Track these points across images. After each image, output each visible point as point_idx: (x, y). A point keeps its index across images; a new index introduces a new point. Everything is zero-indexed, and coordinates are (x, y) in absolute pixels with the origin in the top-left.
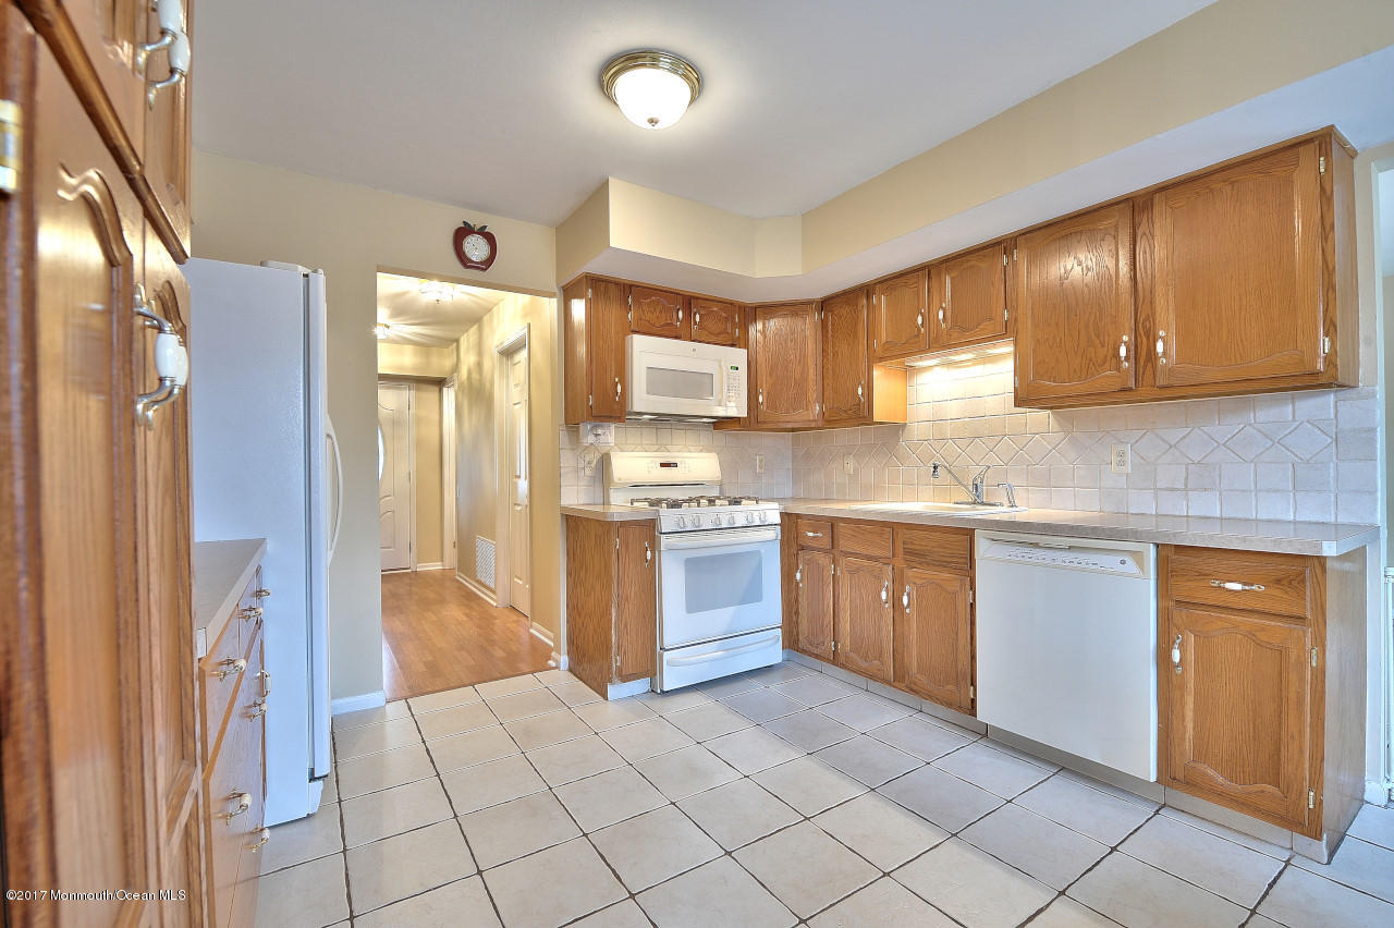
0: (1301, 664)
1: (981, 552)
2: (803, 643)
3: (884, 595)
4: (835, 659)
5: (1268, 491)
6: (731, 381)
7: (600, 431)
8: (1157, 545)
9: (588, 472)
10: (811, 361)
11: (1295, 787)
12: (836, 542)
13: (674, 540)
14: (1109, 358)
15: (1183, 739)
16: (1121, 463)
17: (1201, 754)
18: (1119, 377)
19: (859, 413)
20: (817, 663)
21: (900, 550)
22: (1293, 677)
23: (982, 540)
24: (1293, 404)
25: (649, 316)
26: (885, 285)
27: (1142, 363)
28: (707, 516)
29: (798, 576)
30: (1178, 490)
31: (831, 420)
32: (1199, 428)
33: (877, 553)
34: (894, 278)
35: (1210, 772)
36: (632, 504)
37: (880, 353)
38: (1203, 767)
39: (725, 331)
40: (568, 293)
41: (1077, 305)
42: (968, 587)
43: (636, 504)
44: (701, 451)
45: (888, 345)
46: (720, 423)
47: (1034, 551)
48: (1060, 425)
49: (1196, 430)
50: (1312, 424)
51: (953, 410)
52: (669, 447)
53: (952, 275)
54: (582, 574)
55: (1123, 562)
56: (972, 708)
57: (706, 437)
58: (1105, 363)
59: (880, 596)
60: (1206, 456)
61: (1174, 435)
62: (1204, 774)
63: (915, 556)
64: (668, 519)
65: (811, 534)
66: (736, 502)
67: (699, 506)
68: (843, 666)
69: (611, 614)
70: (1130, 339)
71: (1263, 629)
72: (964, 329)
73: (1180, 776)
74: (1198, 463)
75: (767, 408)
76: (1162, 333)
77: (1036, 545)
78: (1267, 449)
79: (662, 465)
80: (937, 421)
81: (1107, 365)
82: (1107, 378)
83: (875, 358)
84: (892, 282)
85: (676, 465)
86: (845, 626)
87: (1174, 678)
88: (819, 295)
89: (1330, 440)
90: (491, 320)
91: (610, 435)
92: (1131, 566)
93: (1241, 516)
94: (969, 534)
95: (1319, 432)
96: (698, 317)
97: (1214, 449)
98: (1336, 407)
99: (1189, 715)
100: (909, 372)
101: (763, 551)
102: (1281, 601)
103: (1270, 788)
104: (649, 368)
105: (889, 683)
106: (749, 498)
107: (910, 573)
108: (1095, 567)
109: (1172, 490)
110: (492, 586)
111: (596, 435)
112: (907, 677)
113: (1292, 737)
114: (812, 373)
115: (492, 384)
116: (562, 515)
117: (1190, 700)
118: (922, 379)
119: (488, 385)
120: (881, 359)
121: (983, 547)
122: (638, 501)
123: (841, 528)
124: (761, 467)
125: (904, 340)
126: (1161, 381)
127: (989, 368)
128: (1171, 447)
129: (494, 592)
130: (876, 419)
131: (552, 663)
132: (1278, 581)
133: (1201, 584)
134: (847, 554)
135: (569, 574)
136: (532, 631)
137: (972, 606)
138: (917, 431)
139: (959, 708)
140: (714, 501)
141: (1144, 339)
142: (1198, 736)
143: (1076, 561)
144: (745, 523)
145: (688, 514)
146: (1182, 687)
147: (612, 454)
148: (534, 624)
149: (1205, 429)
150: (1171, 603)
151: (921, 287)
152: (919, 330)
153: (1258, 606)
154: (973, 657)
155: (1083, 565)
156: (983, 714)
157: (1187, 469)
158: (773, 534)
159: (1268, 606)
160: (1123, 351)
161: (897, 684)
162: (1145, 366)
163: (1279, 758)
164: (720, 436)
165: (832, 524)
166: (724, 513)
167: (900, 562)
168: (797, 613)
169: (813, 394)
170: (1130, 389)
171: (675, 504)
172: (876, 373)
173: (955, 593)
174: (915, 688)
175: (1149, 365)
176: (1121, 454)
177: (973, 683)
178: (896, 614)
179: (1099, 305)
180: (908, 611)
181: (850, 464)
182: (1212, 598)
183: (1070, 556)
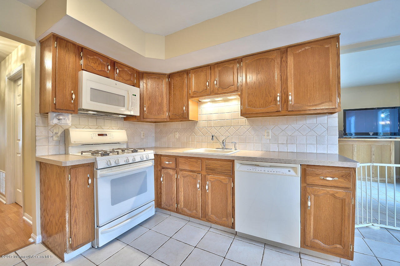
0: (349, 204)
1: (237, 168)
2: (163, 205)
3: (198, 186)
4: (177, 211)
5: (310, 144)
6: (133, 101)
7: (61, 117)
8: (301, 165)
9: (55, 138)
10: (164, 96)
11: (347, 245)
12: (177, 165)
13: (105, 172)
14: (273, 101)
15: (310, 232)
16: (268, 135)
17: (315, 237)
18: (276, 107)
19: (184, 117)
20: (169, 212)
21: (204, 168)
22: (347, 208)
23: (237, 164)
24: (316, 119)
25: (92, 65)
26: (194, 71)
27: (283, 103)
28: (122, 158)
29: (162, 179)
30: (284, 144)
31: (172, 119)
32: (291, 125)
33: (195, 169)
34: (198, 68)
35: (319, 242)
36: (82, 154)
37: (192, 95)
38: (317, 241)
39: (130, 80)
40: (43, 44)
41: (262, 82)
42: (231, 181)
43: (83, 153)
44: (118, 129)
45: (195, 92)
46: (128, 118)
47: (257, 167)
48: (249, 122)
49: (290, 126)
50: (321, 125)
51: (214, 117)
52: (103, 127)
53: (219, 69)
54: (49, 193)
55: (289, 171)
56: (233, 227)
57: (122, 123)
58: (271, 103)
59: (196, 186)
60: (293, 133)
61: (284, 127)
62: (317, 243)
63: (211, 170)
64: (101, 162)
65: (167, 163)
66: (135, 151)
67: (118, 154)
68: (180, 213)
69: (65, 217)
70: (280, 95)
71: (337, 193)
72: (223, 89)
73: (309, 245)
74: (290, 136)
75: (148, 113)
76: (290, 93)
77: (258, 166)
78: (309, 132)
79: (99, 135)
80: (209, 121)
81: (272, 103)
82: (272, 108)
83: (190, 97)
84: (197, 70)
85: (106, 135)
86: (182, 198)
87: (307, 211)
88: (168, 71)
89: (326, 129)
90: (5, 63)
91: (68, 120)
92: (292, 172)
93: (302, 151)
94: (233, 161)
95: (323, 127)
96: (118, 71)
97: (295, 132)
98: (327, 120)
99: (312, 223)
100: (199, 103)
101: (147, 171)
102: (343, 183)
103: (338, 246)
104: (91, 88)
105: (199, 219)
106: (141, 149)
107: (209, 177)
108: (279, 173)
109: (283, 144)
110: (4, 193)
111: (59, 119)
112: (207, 216)
113: (347, 229)
114: (165, 101)
115: (4, 95)
116: (37, 162)
117: (312, 218)
118: (203, 106)
119: (3, 95)
120: (192, 97)
121: (238, 167)
122: (85, 152)
123: (181, 160)
124: (143, 136)
125: (201, 91)
126: (289, 109)
127: (227, 103)
128: (283, 130)
129: (5, 196)
130: (190, 119)
131: (31, 240)
132: (342, 176)
133: (317, 178)
134: (182, 170)
135: (41, 192)
136: (24, 217)
137: (233, 189)
138: (202, 124)
139: (227, 226)
140: (124, 151)
141: (284, 95)
142: (315, 230)
143: (272, 171)
144: (140, 160)
145: (112, 159)
146: (310, 214)
147: (71, 130)
148: (26, 214)
149: (292, 125)
150: (306, 185)
151: (208, 72)
152: (207, 88)
153: (335, 185)
154: (233, 207)
155: (275, 173)
156: (238, 229)
157: (287, 137)
158: (151, 163)
159: (340, 185)
160: (278, 99)
161: (202, 219)
162: (284, 104)
163: (341, 235)
164: (126, 123)
165: (176, 159)
166: (130, 157)
167: (204, 173)
168: (161, 193)
169: (165, 109)
170: (279, 111)
171: (105, 154)
172: (190, 103)
173: (226, 184)
174: (210, 220)
175: (285, 104)
176: (268, 133)
177: (233, 217)
178: (203, 192)
179: (270, 83)
180: (208, 191)
181: (177, 135)
182: (321, 183)
183: (270, 169)
